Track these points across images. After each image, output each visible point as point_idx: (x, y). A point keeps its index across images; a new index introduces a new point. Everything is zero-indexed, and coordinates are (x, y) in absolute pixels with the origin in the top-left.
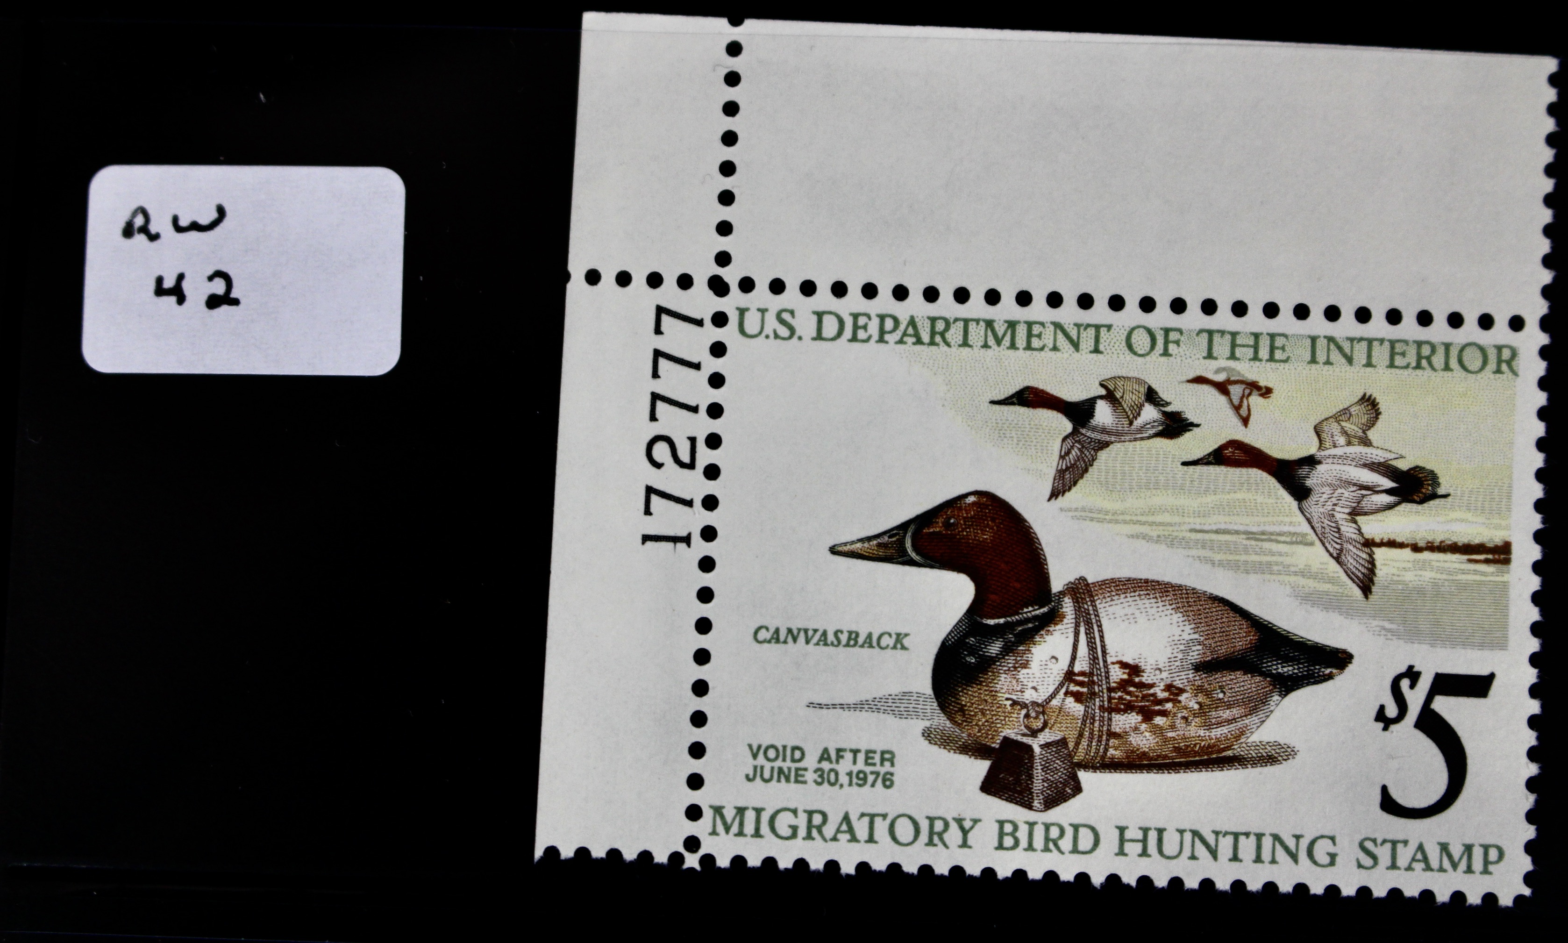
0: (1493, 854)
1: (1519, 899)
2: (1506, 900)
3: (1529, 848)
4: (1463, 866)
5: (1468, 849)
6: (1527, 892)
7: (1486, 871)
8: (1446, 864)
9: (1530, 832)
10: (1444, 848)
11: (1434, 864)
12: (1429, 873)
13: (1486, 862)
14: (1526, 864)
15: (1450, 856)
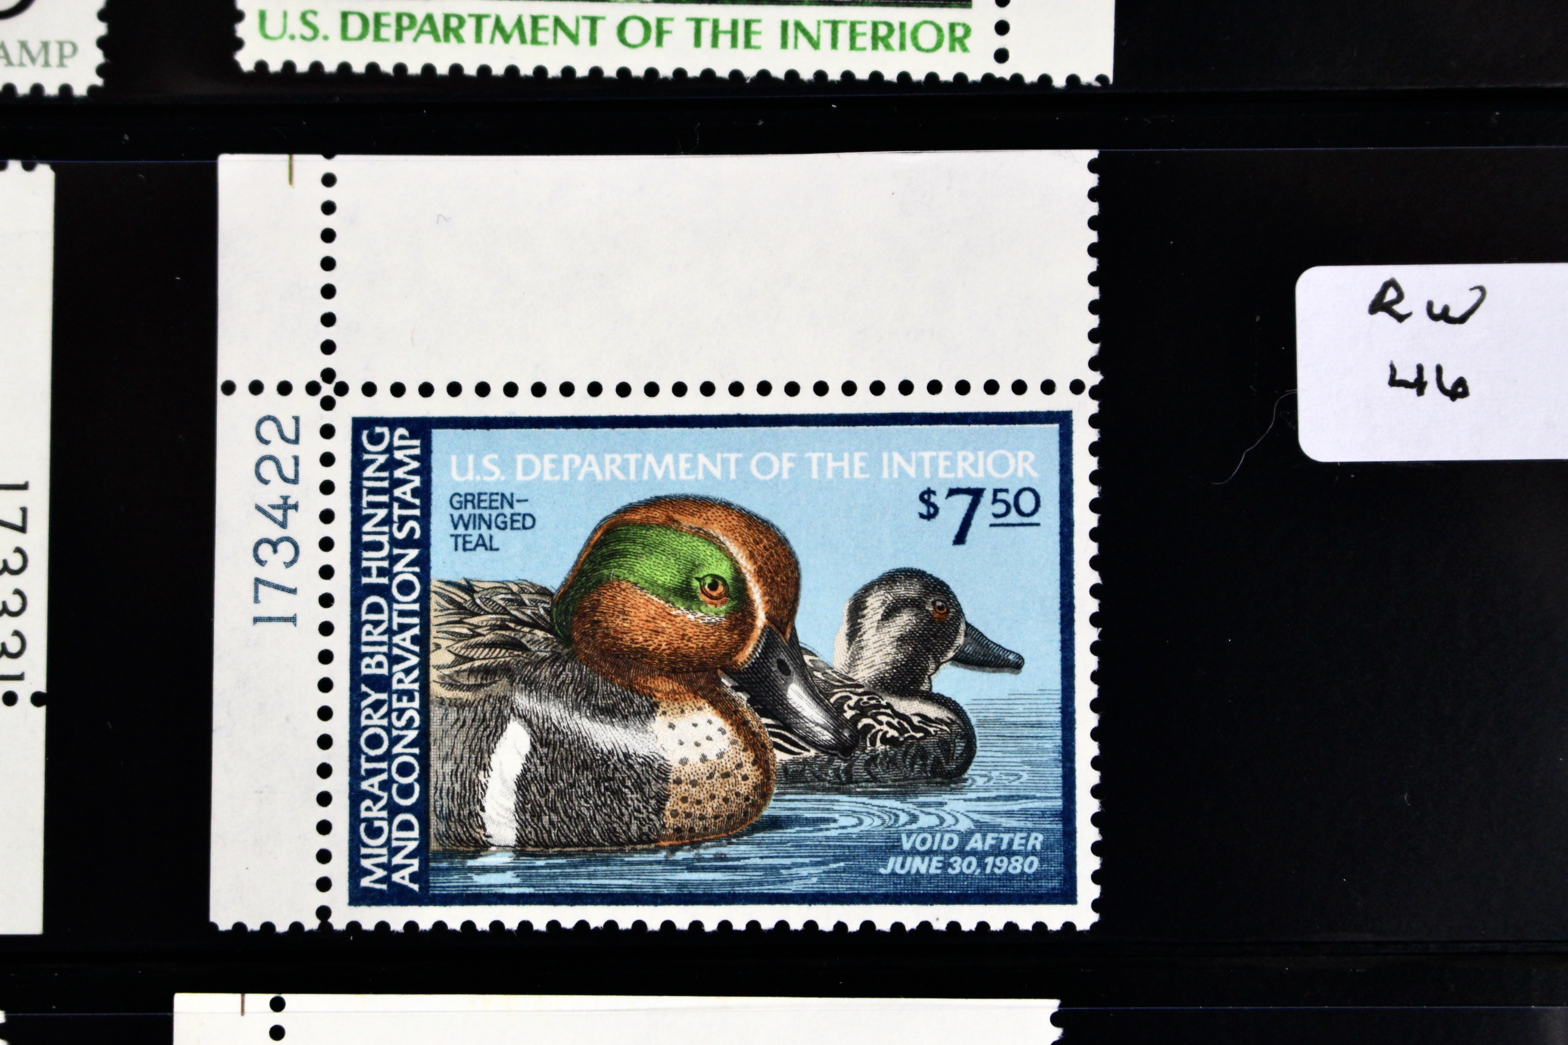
0: (68, 50)
1: (92, 90)
2: (80, 90)
3: (102, 43)
4: (41, 60)
5: (45, 45)
6: (99, 82)
7: (61, 64)
8: (26, 59)
9: (101, 29)
10: (24, 45)
11: (15, 58)
12: (10, 68)
13: (62, 57)
14: (98, 57)
15: (29, 52)
